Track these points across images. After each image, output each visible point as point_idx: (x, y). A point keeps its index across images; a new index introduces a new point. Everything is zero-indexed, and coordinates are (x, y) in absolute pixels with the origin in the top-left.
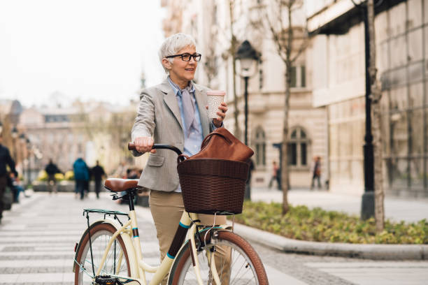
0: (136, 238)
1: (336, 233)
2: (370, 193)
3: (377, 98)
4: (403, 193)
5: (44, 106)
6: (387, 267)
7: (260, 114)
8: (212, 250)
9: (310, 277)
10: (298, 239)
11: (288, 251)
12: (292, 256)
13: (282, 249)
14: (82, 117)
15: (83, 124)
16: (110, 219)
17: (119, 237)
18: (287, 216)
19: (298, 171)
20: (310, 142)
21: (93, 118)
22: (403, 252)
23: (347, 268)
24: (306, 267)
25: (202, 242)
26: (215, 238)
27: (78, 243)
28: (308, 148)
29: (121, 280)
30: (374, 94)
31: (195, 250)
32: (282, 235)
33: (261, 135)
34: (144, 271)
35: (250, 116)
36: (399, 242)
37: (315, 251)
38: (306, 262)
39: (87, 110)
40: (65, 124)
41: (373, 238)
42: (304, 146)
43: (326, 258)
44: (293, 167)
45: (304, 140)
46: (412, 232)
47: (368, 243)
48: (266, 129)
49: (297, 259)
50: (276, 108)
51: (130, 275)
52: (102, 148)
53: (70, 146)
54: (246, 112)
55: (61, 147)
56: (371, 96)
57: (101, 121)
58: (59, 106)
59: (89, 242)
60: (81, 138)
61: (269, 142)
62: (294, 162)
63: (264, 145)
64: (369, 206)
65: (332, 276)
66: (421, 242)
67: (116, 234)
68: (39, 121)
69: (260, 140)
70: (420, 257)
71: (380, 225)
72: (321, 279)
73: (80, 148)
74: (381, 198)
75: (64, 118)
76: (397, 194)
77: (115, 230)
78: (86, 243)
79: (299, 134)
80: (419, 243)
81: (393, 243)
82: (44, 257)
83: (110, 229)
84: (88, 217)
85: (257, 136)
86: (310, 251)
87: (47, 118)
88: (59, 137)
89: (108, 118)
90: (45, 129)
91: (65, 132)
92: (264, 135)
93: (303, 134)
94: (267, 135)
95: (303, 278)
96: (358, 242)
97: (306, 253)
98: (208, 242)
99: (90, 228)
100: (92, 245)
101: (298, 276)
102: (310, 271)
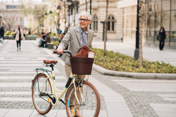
0: (54, 80)
1: (124, 67)
2: (138, 49)
3: (141, 15)
4: (152, 45)
5: (7, 2)
6: (142, 82)
7: (95, 9)
8: (81, 87)
9: (113, 87)
10: (110, 69)
11: (106, 74)
12: (107, 76)
13: (103, 73)
14: (22, 7)
15: (23, 9)
16: (45, 73)
17: (48, 79)
18: (106, 57)
19: (110, 33)
20: (116, 21)
21: (27, 7)
22: (148, 76)
23: (127, 82)
24: (112, 82)
25: (77, 84)
26: (82, 83)
27: (33, 79)
28: (115, 24)
29: (49, 94)
30: (140, 14)
31: (75, 87)
32: (104, 67)
33: (96, 18)
34: (57, 91)
35: (92, 10)
36: (147, 72)
37: (116, 75)
38: (112, 79)
39: (24, 4)
40: (15, 9)
41: (137, 69)
42: (113, 23)
43: (120, 78)
44: (108, 31)
45: (113, 21)
46: (153, 67)
47: (136, 72)
48: (98, 15)
49: (109, 78)
50: (102, 7)
51: (52, 93)
52: (31, 20)
53: (17, 19)
54: (91, 8)
55: (13, 19)
56: (139, 15)
57: (30, 8)
58: (13, 2)
59: (37, 79)
60: (22, 15)
61: (99, 21)
62: (109, 29)
63: (97, 22)
64: (137, 54)
65: (122, 86)
66: (155, 72)
67: (47, 78)
68: (4, 8)
69: (96, 20)
70: (154, 78)
71: (140, 64)
72: (117, 88)
73: (21, 20)
74: (141, 53)
75: (15, 7)
76: (149, 45)
77: (47, 77)
78: (36, 79)
79: (111, 18)
80: (154, 73)
81: (145, 72)
82: (14, 75)
83: (45, 76)
84: (37, 72)
85: (94, 18)
86: (114, 74)
87: (8, 7)
88: (13, 15)
89: (33, 7)
90: (7, 11)
91: (15, 12)
92: (97, 18)
93: (113, 18)
94: (98, 18)
95: (111, 87)
96: (132, 72)
97: (113, 75)
98: (80, 84)
99: (38, 75)
100: (39, 80)
101: (109, 86)
102: (113, 83)
